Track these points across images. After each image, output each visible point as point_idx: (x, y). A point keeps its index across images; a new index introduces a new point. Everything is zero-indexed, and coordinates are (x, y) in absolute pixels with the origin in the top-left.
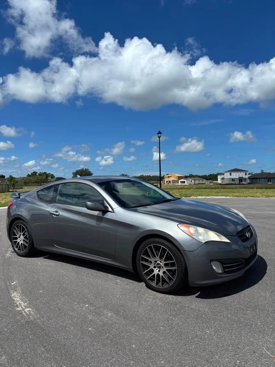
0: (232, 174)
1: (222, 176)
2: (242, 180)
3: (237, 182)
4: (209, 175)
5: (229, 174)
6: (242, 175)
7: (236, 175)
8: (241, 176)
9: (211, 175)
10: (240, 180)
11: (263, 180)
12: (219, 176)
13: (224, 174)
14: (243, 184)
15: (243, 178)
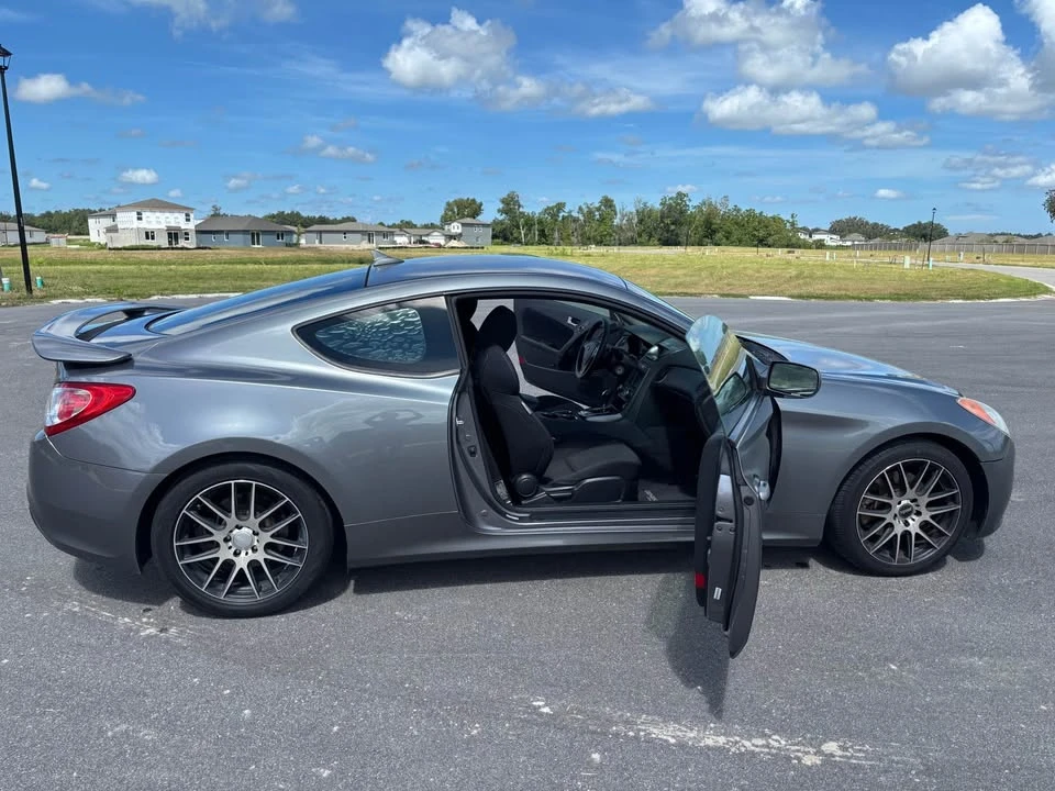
0: (144, 215)
1: (107, 222)
2: (176, 235)
3: (163, 241)
4: (43, 216)
5: (134, 215)
6: (176, 220)
7: (158, 221)
8: (173, 224)
9: (48, 214)
10: (170, 235)
11: (240, 237)
12: (91, 222)
13: (113, 216)
14: (182, 249)
15: (179, 229)
